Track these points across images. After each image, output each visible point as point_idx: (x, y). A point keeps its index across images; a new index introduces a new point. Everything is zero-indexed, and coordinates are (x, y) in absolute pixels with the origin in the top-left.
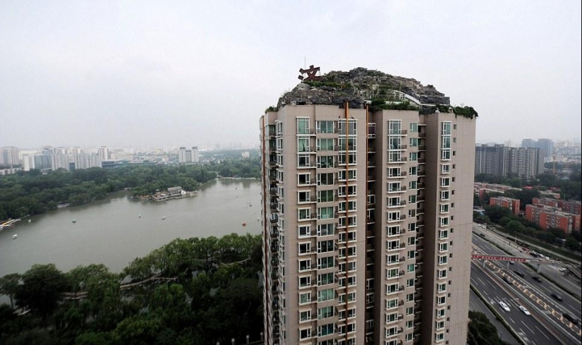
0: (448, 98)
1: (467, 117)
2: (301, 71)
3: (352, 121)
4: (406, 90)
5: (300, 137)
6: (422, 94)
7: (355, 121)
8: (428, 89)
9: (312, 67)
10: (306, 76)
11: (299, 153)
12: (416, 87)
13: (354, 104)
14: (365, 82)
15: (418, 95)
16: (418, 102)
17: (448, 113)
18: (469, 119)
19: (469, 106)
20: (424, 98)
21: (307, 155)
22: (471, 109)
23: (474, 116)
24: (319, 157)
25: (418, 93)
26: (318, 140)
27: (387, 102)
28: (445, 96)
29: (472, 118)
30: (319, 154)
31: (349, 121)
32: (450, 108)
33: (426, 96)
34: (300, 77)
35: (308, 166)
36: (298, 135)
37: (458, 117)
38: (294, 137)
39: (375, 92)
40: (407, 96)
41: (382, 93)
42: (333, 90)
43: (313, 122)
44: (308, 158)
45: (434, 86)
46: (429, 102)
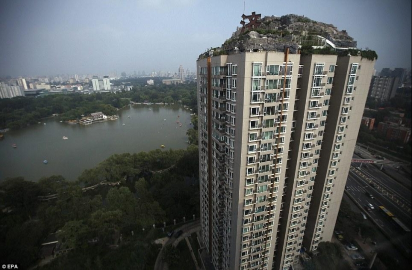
0: (356, 42)
1: (369, 60)
2: (244, 16)
3: (290, 64)
4: (326, 35)
5: (254, 79)
6: (337, 38)
7: (292, 64)
8: (342, 34)
9: (254, 13)
10: (247, 21)
11: (253, 91)
12: (333, 32)
13: (292, 50)
14: (297, 29)
15: (334, 40)
16: (333, 45)
17: (357, 56)
18: (371, 61)
19: (372, 50)
20: (339, 42)
21: (259, 93)
22: (374, 52)
23: (375, 58)
24: (266, 95)
25: (334, 38)
26: (267, 81)
27: (315, 47)
28: (354, 40)
29: (373, 60)
30: (268, 92)
31: (288, 64)
32: (359, 52)
33: (340, 41)
34: (242, 22)
35: (259, 101)
36: (254, 77)
37: (364, 59)
38: (250, 79)
39: (305, 37)
40: (328, 41)
41: (310, 38)
42: (276, 37)
43: (264, 66)
44: (259, 95)
45: (347, 32)
46: (342, 46)
